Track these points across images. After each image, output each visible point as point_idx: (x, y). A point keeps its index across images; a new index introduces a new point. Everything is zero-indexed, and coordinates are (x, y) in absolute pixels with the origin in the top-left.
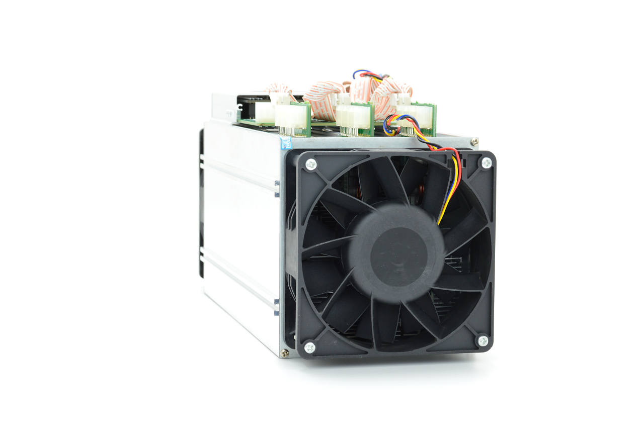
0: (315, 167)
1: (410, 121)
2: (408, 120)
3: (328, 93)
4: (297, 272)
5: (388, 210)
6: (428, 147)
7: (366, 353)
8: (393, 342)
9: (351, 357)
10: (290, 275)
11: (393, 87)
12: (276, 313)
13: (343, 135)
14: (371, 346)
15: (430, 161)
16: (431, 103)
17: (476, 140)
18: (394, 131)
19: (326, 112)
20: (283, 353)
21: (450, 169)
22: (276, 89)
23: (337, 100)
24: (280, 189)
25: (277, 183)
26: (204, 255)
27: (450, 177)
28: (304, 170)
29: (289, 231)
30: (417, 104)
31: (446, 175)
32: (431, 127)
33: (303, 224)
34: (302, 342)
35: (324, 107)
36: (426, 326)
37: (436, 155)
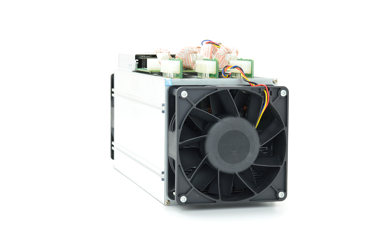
0: (186, 96)
1: (238, 69)
2: (237, 69)
3: (190, 53)
4: (176, 156)
5: (228, 120)
6: (249, 84)
7: (215, 202)
8: (229, 196)
9: (207, 204)
10: (171, 158)
11: (227, 50)
12: (163, 180)
13: (200, 77)
14: (218, 198)
15: (251, 92)
16: (250, 59)
17: (276, 80)
18: (227, 75)
19: (188, 64)
20: (167, 202)
21: (263, 97)
22: (160, 51)
23: (195, 57)
24: (165, 108)
25: (163, 105)
26: (114, 146)
27: (263, 101)
28: (180, 97)
29: (171, 133)
30: (241, 60)
31: (260, 100)
32: (250, 73)
33: (179, 128)
34: (179, 196)
35: (187, 61)
36: (249, 186)
37: (254, 89)
